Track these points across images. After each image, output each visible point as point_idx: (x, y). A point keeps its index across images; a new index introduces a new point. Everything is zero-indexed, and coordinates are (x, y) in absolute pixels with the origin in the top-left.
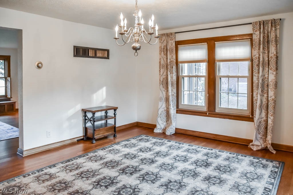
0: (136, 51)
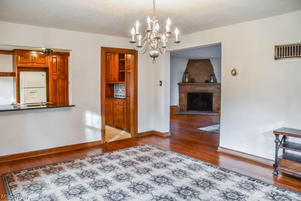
0: (154, 58)
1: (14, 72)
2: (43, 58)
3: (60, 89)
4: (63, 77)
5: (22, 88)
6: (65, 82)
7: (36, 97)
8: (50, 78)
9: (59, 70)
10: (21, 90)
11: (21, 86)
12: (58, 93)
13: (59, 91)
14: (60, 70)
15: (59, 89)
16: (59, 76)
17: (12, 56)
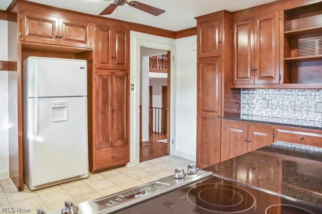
1: (10, 60)
2: (82, 29)
3: (115, 99)
4: (120, 73)
5: (34, 98)
6: (123, 84)
7: (65, 119)
8: (94, 74)
9: (112, 58)
10: (30, 102)
11: (30, 93)
12: (110, 109)
13: (112, 104)
14: (115, 58)
15: (112, 99)
16: (112, 71)
17: (6, 22)
